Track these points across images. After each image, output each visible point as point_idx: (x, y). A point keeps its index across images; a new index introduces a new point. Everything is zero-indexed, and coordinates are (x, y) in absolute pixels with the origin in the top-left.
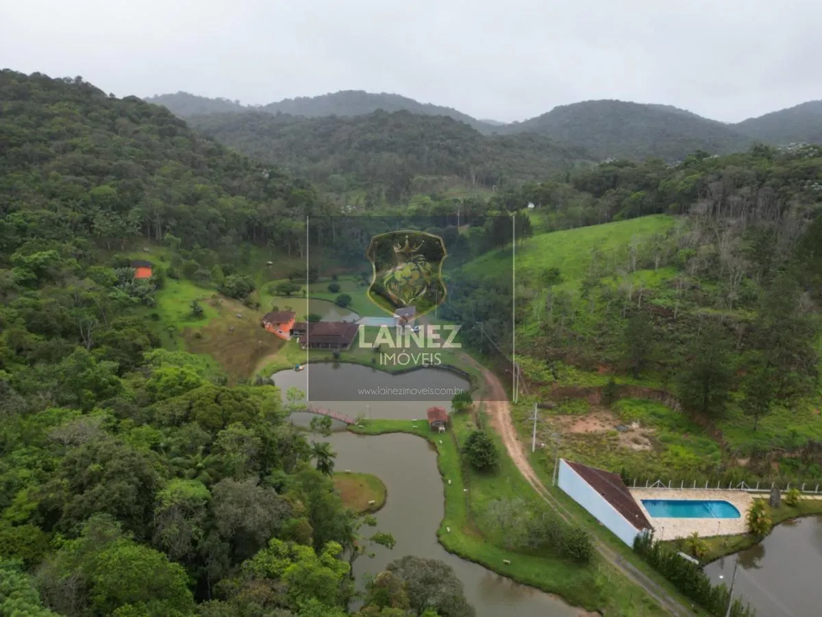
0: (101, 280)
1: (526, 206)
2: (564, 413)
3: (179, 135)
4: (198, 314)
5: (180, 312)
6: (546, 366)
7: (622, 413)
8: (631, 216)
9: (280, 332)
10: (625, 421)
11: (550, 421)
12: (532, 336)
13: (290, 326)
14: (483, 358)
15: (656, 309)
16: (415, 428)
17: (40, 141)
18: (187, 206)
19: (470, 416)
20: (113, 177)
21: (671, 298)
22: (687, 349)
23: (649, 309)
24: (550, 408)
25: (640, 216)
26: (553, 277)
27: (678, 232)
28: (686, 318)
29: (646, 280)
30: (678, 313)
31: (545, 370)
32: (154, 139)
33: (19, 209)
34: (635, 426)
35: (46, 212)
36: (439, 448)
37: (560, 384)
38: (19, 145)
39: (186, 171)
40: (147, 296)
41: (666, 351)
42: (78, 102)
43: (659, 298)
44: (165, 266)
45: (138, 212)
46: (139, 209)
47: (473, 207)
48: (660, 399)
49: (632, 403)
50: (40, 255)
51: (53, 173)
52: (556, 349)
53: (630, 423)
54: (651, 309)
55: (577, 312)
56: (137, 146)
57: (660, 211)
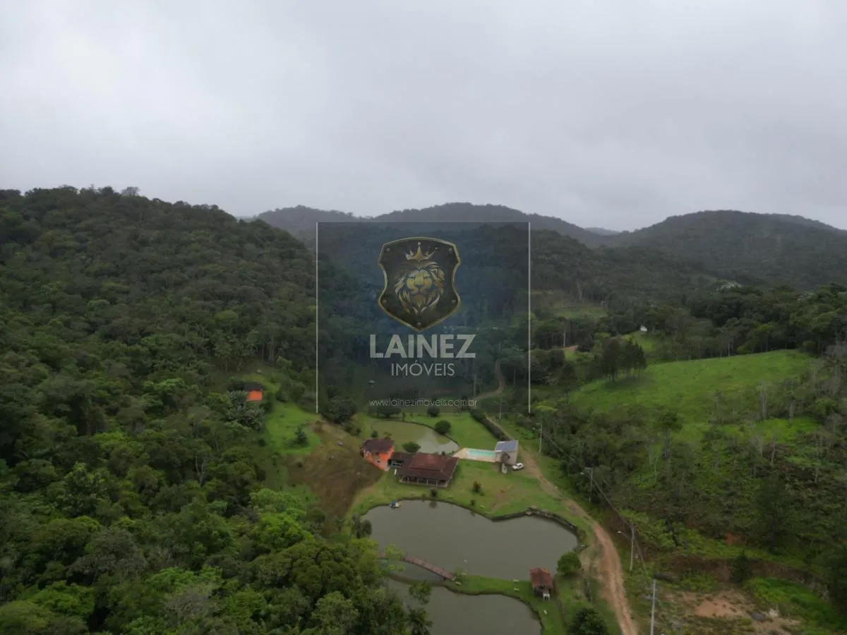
0: (218, 407)
1: (638, 328)
2: (687, 589)
3: (298, 258)
4: (301, 441)
5: (285, 438)
6: (665, 528)
7: (756, 595)
8: (758, 349)
9: (378, 462)
10: (761, 607)
11: (671, 597)
12: (647, 489)
13: (389, 455)
14: (591, 509)
15: (793, 469)
16: (516, 591)
17: (177, 267)
18: (299, 328)
19: (578, 583)
20: (236, 302)
21: (811, 456)
22: (833, 523)
23: (784, 469)
24: (670, 581)
25: (769, 350)
26: (670, 422)
27: (814, 377)
28: (830, 484)
29: (777, 432)
30: (819, 476)
31: (664, 532)
32: (275, 262)
33: (153, 333)
34: (773, 614)
35: (176, 337)
36: (543, 619)
37: (681, 552)
38: (160, 272)
39: (301, 292)
40: (256, 420)
41: (807, 522)
42: (213, 229)
43: (796, 455)
44: (275, 388)
45: (255, 334)
46: (257, 332)
47: (581, 327)
48: (802, 582)
49: (769, 584)
50: (168, 383)
51: (185, 299)
52: (677, 508)
53: (767, 610)
54: (787, 469)
55: (699, 465)
56: (260, 270)
57: (791, 346)
